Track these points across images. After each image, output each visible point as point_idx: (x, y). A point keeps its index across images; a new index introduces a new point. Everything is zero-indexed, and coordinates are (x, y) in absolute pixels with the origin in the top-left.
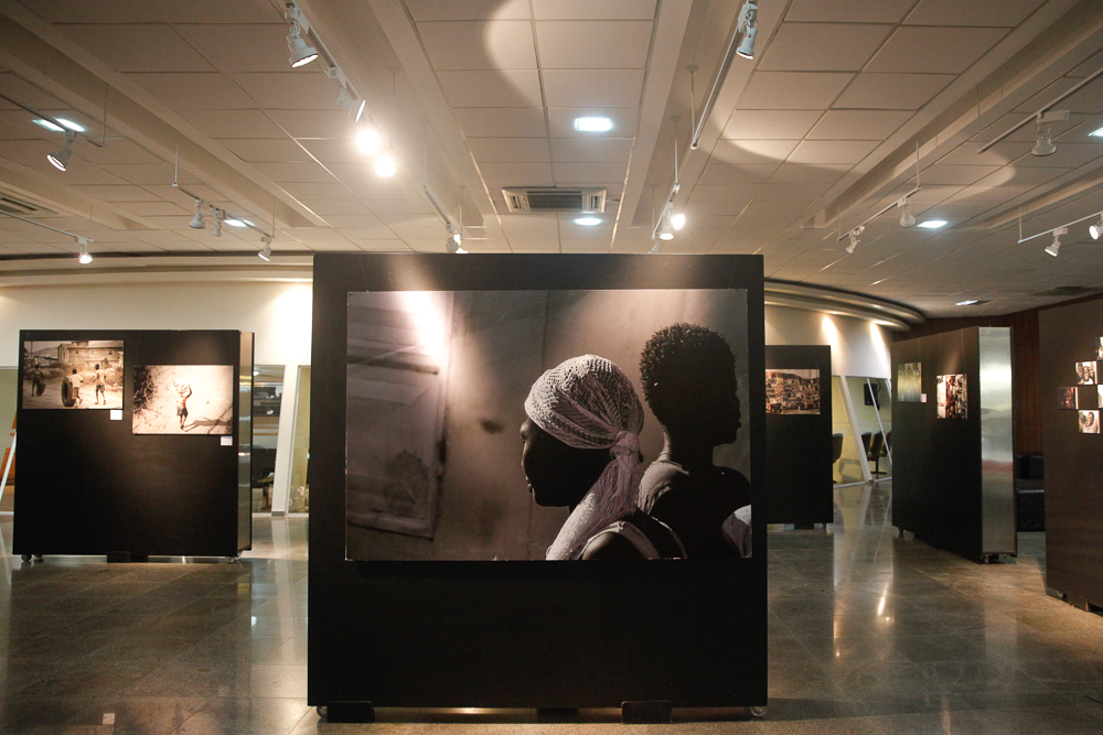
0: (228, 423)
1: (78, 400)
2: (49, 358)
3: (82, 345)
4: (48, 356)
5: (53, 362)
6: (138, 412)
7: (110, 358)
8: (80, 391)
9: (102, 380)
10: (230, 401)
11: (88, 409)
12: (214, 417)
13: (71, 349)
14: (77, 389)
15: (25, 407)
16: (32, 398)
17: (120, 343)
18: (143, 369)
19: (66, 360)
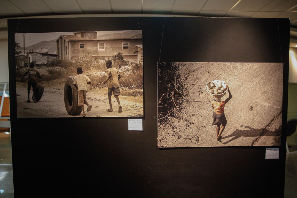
0: (276, 133)
1: (85, 107)
2: (46, 54)
3: (88, 36)
4: (45, 51)
5: (51, 59)
6: (164, 121)
7: (125, 53)
8: (88, 95)
9: (115, 80)
10: (279, 107)
11: (98, 118)
12: (258, 126)
13: (73, 42)
14: (84, 92)
15: (19, 116)
16: (28, 105)
17: (138, 33)
18: (169, 67)
19: (68, 56)
